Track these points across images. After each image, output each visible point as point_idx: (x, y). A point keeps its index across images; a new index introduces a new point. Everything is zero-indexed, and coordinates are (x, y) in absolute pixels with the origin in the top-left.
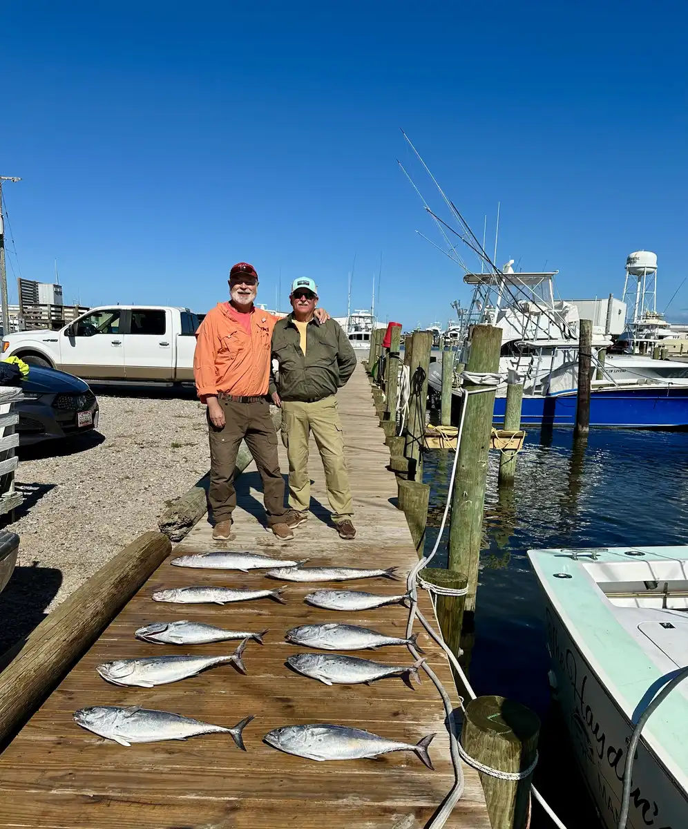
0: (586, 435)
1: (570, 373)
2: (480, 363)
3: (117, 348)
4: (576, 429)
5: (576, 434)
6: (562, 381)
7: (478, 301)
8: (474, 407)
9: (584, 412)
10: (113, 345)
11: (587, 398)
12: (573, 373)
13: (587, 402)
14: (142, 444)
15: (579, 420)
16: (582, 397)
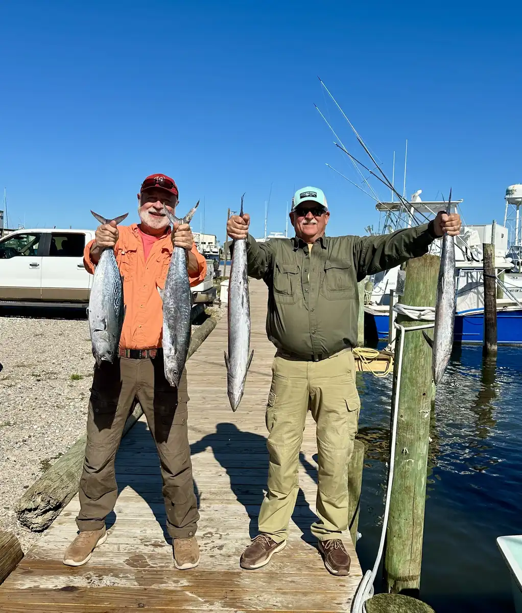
0: (495, 354)
1: (474, 292)
2: (417, 295)
3: (34, 270)
4: (485, 347)
5: (486, 352)
6: (468, 300)
7: (390, 226)
8: (412, 345)
9: (492, 330)
10: (31, 267)
11: (494, 317)
12: (478, 293)
13: (493, 321)
14: (39, 376)
15: (487, 339)
16: (489, 316)
